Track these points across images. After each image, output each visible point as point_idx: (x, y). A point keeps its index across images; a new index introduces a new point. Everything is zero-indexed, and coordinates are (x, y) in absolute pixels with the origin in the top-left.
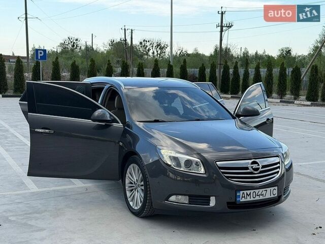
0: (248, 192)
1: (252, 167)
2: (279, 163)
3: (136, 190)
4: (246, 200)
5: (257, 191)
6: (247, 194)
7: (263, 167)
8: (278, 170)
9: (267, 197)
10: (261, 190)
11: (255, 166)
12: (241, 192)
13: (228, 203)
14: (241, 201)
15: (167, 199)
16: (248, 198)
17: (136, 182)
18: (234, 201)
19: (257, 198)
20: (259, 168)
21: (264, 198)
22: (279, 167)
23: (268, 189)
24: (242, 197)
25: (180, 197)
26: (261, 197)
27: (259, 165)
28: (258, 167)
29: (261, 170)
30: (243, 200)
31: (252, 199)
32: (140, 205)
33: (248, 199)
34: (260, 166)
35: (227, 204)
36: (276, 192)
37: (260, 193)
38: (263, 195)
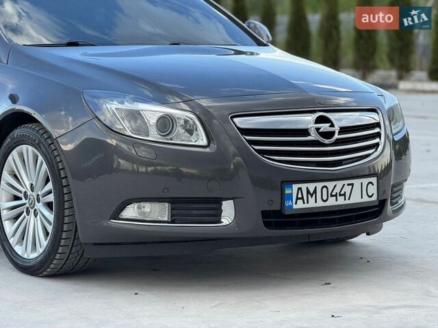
0: (311, 186)
1: (318, 129)
2: (378, 125)
3: (32, 211)
4: (306, 206)
5: (330, 185)
6: (308, 191)
7: (343, 130)
8: (377, 140)
9: (353, 200)
10: (340, 184)
11: (325, 127)
12: (295, 187)
13: (265, 214)
14: (295, 207)
15: (116, 215)
16: (312, 200)
17: (29, 192)
18: (278, 208)
19: (332, 202)
20: (333, 133)
21: (347, 202)
22: (378, 135)
23: (357, 182)
24: (297, 199)
25: (148, 207)
26: (341, 201)
27: (332, 125)
28: (331, 129)
29: (336, 136)
30: (300, 205)
31: (320, 204)
32: (45, 243)
33: (312, 204)
34: (337, 129)
35: (263, 217)
36: (373, 190)
37: (337, 190)
38: (344, 195)
